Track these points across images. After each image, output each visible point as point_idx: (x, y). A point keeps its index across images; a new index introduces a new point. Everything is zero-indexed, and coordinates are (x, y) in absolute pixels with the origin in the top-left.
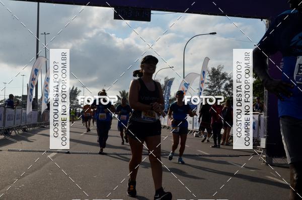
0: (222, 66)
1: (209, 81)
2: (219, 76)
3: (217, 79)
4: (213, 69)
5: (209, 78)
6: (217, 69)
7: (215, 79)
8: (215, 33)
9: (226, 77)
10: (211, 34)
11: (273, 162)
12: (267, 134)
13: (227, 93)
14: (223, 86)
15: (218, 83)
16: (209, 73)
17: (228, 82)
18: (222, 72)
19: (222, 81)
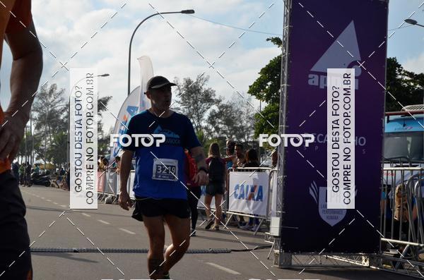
0: (205, 76)
1: (179, 106)
2: (200, 96)
3: (196, 102)
4: (189, 82)
5: (180, 99)
6: (195, 81)
7: (191, 101)
8: (192, 12)
9: (213, 98)
10: (183, 12)
11: (294, 263)
12: (283, 209)
13: (213, 129)
14: (206, 115)
15: (196, 109)
16: (179, 89)
17: (215, 108)
18: (205, 87)
19: (205, 105)
